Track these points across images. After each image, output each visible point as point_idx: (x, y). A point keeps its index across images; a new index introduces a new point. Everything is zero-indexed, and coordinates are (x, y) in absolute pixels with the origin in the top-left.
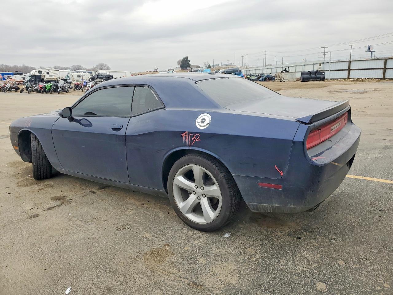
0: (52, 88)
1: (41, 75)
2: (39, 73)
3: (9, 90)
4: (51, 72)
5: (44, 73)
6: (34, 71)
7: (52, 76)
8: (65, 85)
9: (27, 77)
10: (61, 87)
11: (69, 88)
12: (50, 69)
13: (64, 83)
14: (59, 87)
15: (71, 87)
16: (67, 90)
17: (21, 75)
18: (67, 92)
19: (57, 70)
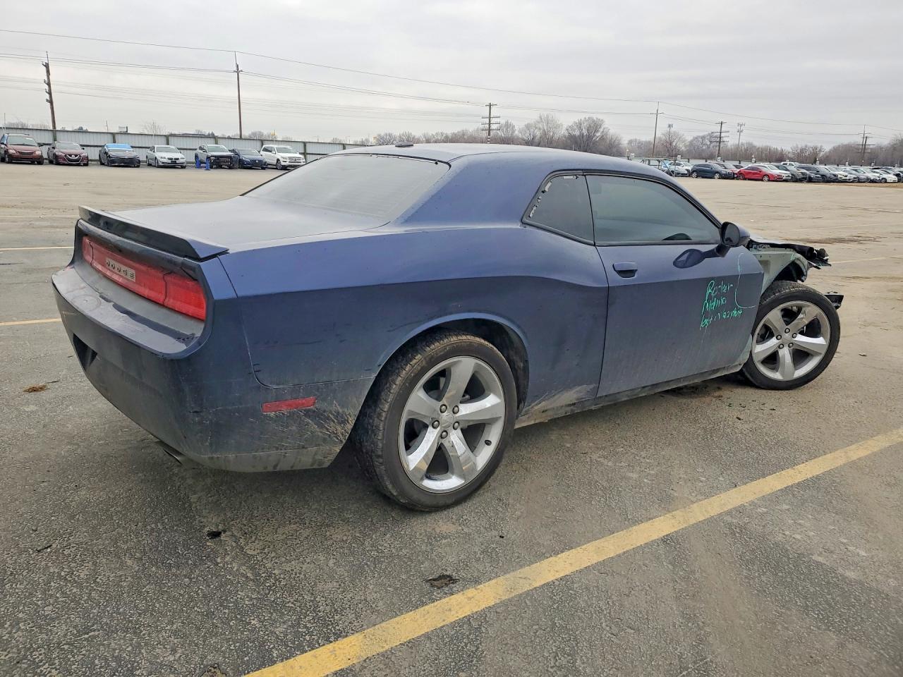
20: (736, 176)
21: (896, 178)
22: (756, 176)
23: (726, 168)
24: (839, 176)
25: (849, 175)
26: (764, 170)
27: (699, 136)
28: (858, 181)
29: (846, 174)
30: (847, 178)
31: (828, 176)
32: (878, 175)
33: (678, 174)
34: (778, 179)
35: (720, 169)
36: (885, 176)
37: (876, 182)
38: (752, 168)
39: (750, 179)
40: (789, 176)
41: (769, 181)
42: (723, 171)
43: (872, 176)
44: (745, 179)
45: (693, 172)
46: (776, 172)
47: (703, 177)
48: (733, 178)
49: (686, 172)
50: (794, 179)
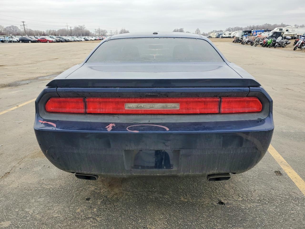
0: (272, 43)
1: (281, 32)
2: (280, 30)
3: (247, 43)
4: (290, 29)
5: (284, 29)
6: (277, 28)
7: (290, 33)
8: (283, 41)
9: (271, 34)
10: (278, 43)
11: (286, 43)
12: (291, 27)
13: (282, 39)
14: (277, 42)
15: (288, 43)
16: (283, 45)
17: (269, 32)
18: (283, 47)
19: (296, 27)
20: (37, 41)
21: (84, 40)
22: (45, 41)
23: (32, 39)
24: (70, 40)
25: (72, 39)
26: (46, 39)
27: (8, 27)
28: (75, 41)
29: (71, 39)
30: (72, 40)
31: (66, 40)
32: (79, 39)
33: (14, 41)
34: (52, 42)
35: (30, 39)
36: (81, 39)
37: (79, 41)
38: (43, 38)
39: (42, 42)
40: (55, 41)
41: (49, 42)
42: (32, 40)
43: (78, 39)
44: (40, 42)
45: (20, 40)
46: (51, 39)
47: (24, 42)
48: (36, 42)
49: (17, 41)
50: (57, 42)
